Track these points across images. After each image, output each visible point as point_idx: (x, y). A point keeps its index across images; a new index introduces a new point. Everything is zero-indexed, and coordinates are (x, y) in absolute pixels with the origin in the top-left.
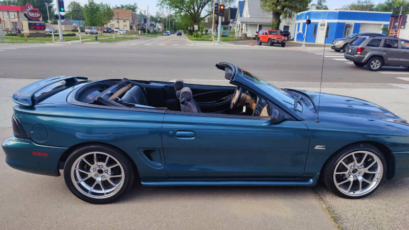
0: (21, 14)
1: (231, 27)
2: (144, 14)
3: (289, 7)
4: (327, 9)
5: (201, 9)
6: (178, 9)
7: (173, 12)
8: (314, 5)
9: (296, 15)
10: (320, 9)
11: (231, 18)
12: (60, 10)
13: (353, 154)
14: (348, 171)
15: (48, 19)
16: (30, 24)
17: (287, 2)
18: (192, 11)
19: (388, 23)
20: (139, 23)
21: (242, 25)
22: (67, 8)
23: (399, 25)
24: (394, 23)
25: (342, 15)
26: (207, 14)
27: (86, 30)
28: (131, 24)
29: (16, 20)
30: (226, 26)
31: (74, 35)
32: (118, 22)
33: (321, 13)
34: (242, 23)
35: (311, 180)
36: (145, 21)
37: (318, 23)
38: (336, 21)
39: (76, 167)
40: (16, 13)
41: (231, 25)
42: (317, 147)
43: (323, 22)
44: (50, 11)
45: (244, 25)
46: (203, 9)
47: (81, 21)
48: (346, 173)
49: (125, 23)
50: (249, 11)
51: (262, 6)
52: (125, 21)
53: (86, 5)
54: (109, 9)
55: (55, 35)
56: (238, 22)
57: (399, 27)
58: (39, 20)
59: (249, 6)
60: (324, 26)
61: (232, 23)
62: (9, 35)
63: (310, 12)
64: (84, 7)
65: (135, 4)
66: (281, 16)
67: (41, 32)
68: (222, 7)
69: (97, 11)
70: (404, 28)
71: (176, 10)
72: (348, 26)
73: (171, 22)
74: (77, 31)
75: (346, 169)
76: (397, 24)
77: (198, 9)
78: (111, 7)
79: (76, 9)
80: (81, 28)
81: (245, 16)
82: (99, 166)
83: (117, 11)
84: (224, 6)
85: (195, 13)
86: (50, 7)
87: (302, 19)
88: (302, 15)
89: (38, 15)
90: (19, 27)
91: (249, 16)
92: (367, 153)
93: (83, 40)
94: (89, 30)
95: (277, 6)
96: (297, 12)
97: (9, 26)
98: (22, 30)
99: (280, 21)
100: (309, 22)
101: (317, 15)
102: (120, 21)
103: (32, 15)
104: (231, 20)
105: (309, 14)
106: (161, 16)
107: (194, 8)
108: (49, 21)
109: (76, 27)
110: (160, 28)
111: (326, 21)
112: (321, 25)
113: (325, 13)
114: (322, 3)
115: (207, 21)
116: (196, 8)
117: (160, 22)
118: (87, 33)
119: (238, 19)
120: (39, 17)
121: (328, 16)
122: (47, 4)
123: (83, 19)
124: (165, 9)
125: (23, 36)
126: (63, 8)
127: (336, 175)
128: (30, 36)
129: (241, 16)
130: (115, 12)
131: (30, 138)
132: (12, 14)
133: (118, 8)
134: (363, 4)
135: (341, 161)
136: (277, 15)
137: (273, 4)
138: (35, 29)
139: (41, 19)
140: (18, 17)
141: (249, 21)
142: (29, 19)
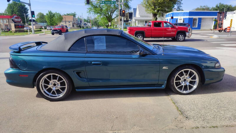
0: (11, 20)
1: (130, 23)
2: (80, 18)
3: (161, 10)
4: (183, 11)
5: (112, 13)
6: (99, 14)
7: (96, 16)
8: (175, 9)
9: (165, 14)
10: (179, 11)
11: (130, 18)
12: (32, 17)
13: (183, 71)
14: (181, 80)
15: (25, 23)
16: (15, 26)
17: (160, 8)
18: (107, 15)
19: (216, 17)
20: (78, 23)
21: (136, 22)
22: (36, 16)
23: (222, 17)
24: (220, 17)
25: (191, 14)
26: (116, 16)
27: (47, 28)
28: (73, 24)
29: (8, 24)
30: (127, 23)
31: (41, 31)
32: (66, 23)
33: (179, 13)
34: (136, 20)
35: (163, 86)
36: (81, 21)
37: (178, 18)
38: (188, 17)
39: (42, 82)
40: (7, 20)
41: (129, 22)
42: (164, 68)
43: (181, 18)
44: (26, 18)
45: (137, 21)
46: (113, 14)
47: (45, 23)
48: (180, 81)
49: (70, 24)
50: (139, 13)
51: (146, 11)
52: (69, 22)
53: (47, 13)
54: (60, 15)
55: (30, 31)
56: (133, 20)
57: (223, 19)
58: (20, 23)
59: (139, 11)
60: (181, 20)
61: (130, 20)
62: (4, 32)
63: (173, 13)
64: (46, 15)
65: (75, 12)
66: (157, 15)
67: (22, 29)
68: (124, 12)
69: (54, 17)
70: (225, 19)
71: (98, 15)
72: (195, 19)
73: (96, 22)
74: (43, 29)
75: (180, 79)
76: (221, 17)
77: (111, 14)
78: (62, 15)
79: (42, 16)
80: (45, 27)
81: (137, 17)
82: (54, 82)
83: (65, 17)
84: (124, 11)
85: (109, 16)
86: (27, 16)
87: (169, 17)
88: (169, 14)
89: (20, 20)
90: (9, 27)
91: (139, 16)
92: (190, 70)
93: (46, 33)
94: (49, 28)
95: (154, 10)
96: (166, 13)
97: (4, 27)
98: (11, 29)
99: (157, 19)
100: (172, 18)
101: (177, 14)
102: (67, 22)
103: (16, 20)
104: (130, 19)
105: (173, 14)
106: (90, 19)
107: (108, 13)
108: (26, 24)
109: (41, 27)
110: (90, 25)
111: (182, 17)
112: (180, 20)
113: (182, 13)
114: (180, 7)
115: (116, 20)
116: (110, 13)
117: (89, 22)
118: (48, 30)
119: (133, 18)
120: (21, 21)
121: (183, 14)
122: (25, 14)
123: (46, 22)
124: (92, 14)
125: (11, 32)
126: (34, 15)
127: (175, 82)
128: (16, 32)
129: (135, 16)
130: (63, 17)
131: (18, 68)
132: (5, 21)
133: (65, 15)
134: (204, 7)
135: (177, 75)
136: (155, 15)
137: (152, 9)
138: (19, 28)
139: (22, 22)
140: (9, 22)
141: (139, 19)
142: (15, 22)
